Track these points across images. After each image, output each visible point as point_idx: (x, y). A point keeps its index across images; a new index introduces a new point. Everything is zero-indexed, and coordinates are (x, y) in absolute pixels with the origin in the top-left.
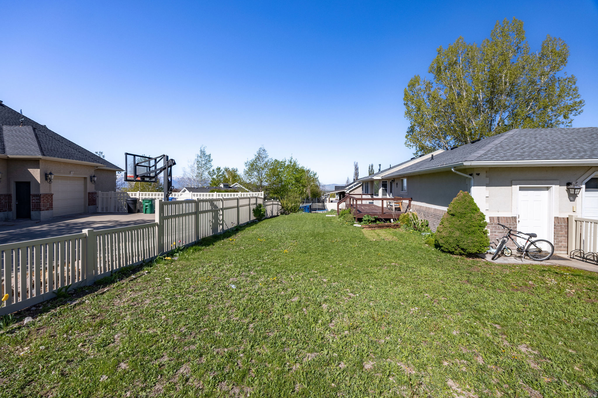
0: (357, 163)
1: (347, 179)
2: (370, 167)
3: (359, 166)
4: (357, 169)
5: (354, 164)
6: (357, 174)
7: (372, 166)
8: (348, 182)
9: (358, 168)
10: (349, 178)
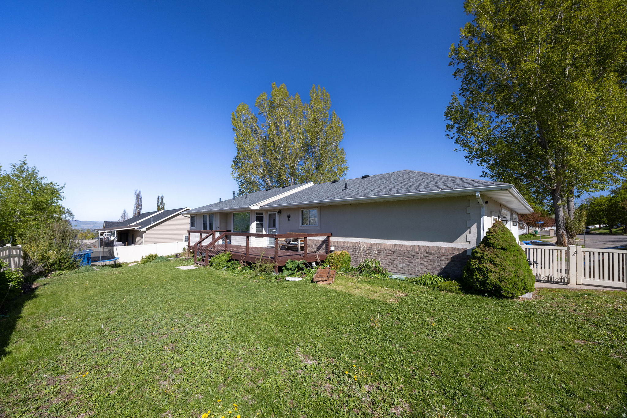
0: (140, 192)
1: (122, 213)
2: (158, 198)
3: (143, 196)
4: (139, 199)
5: (134, 192)
6: (139, 206)
7: (162, 198)
8: (124, 215)
9: (141, 199)
10: (127, 211)
